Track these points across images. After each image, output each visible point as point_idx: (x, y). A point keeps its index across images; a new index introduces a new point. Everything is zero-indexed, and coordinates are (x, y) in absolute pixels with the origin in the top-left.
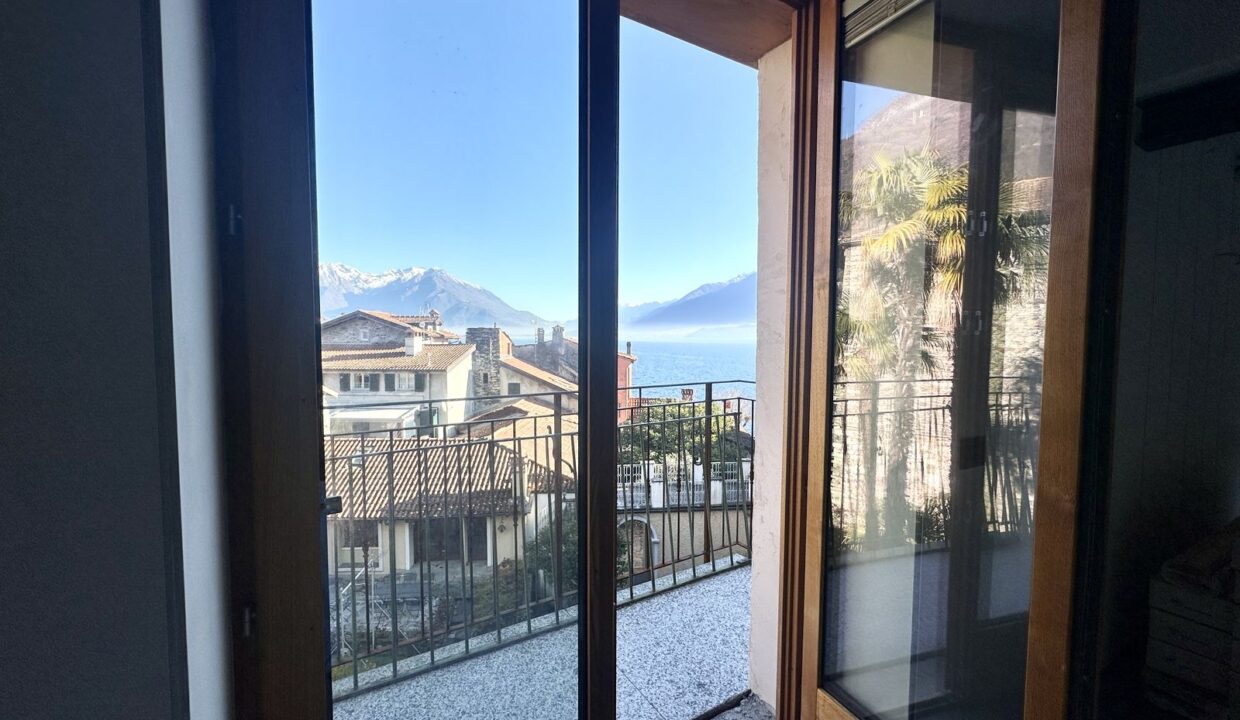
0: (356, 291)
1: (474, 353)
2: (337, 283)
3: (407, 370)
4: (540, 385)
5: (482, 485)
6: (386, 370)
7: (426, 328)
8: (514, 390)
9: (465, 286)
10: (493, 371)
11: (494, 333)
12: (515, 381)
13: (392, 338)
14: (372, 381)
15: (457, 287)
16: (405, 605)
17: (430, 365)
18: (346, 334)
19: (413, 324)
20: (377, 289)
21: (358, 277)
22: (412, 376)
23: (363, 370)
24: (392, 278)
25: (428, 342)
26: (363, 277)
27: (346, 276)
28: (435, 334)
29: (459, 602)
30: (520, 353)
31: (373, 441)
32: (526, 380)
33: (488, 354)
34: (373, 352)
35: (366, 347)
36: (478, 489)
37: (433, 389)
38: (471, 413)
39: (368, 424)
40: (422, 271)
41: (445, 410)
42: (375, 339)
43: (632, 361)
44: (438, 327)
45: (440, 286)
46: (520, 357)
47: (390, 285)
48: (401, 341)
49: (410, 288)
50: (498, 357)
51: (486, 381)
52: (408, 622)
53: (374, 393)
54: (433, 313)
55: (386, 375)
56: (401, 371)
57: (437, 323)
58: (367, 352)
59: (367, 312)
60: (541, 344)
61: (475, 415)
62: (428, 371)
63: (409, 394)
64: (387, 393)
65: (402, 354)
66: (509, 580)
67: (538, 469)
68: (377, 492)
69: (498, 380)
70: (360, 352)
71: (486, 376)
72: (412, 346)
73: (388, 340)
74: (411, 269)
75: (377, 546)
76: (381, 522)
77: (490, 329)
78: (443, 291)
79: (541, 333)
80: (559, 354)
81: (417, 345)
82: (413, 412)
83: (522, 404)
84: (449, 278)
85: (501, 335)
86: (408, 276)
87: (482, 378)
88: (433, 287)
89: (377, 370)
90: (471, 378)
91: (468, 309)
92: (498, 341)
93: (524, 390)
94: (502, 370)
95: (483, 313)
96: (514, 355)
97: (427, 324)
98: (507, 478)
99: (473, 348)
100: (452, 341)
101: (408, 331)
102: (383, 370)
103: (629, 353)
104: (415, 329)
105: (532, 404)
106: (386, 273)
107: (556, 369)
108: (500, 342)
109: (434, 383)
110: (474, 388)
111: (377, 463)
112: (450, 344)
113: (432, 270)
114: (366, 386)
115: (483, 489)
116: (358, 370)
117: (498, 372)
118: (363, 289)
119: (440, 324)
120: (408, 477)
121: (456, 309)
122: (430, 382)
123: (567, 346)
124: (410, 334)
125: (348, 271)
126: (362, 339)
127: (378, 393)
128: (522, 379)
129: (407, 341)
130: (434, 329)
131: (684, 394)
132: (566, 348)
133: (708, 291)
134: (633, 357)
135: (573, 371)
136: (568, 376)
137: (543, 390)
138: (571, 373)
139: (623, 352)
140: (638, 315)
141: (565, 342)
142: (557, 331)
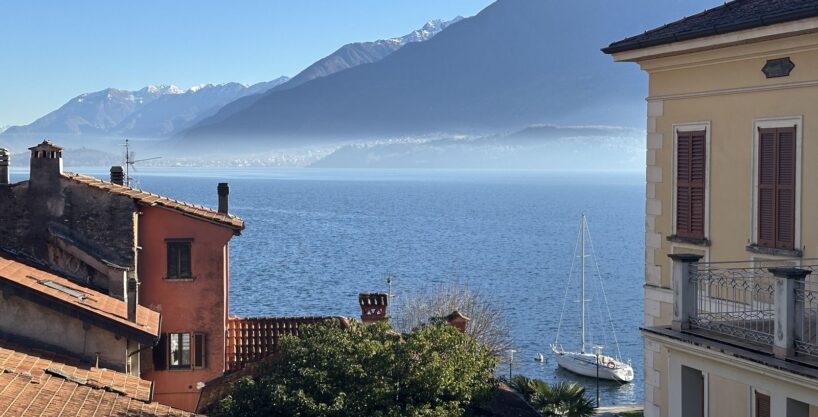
43: (237, 230)
80: (49, 217)
103: (223, 209)
123: (69, 193)
131: (365, 308)
132: (68, 200)
133: (357, 60)
134: (236, 220)
135: (89, 259)
136: (76, 270)
137: (14, 310)
138: (82, 263)
139: (208, 207)
140: (191, 116)
141: (65, 184)
142: (45, 158)
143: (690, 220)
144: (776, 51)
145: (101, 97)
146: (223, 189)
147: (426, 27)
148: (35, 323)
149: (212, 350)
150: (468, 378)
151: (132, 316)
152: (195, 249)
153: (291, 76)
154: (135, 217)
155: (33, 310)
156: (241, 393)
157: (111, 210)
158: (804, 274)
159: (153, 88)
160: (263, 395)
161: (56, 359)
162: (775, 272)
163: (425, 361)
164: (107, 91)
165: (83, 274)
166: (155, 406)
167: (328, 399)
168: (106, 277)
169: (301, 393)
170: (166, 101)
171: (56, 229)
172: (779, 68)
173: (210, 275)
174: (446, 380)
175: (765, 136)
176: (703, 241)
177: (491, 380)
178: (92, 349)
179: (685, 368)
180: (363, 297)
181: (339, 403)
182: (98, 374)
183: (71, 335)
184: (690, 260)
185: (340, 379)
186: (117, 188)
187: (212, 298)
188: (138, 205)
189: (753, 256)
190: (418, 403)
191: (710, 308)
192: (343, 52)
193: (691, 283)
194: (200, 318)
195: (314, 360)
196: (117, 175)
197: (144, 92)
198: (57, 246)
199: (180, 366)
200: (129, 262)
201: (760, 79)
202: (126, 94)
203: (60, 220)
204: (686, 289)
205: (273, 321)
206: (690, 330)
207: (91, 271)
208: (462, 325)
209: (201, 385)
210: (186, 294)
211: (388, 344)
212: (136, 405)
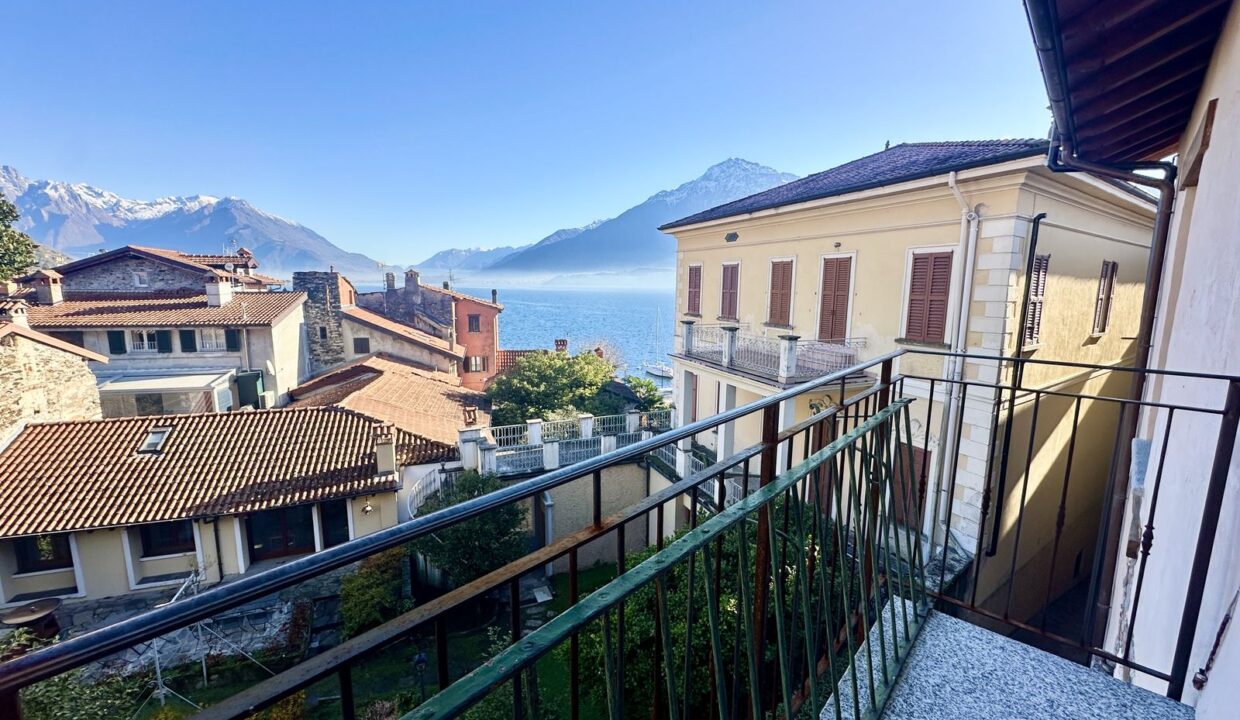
0: (116, 223)
1: (305, 303)
2: (84, 211)
3: (213, 325)
4: (394, 339)
5: (337, 462)
6: (181, 325)
7: (235, 271)
8: (362, 346)
9: (276, 222)
10: (333, 324)
11: (331, 278)
12: (362, 335)
13: (185, 284)
14: (161, 340)
15: (264, 222)
16: (246, 619)
17: (246, 318)
18: (112, 278)
19: (216, 267)
20: (148, 221)
21: (117, 204)
22: (222, 332)
23: (146, 326)
24: (171, 207)
25: (239, 289)
26: (125, 204)
27: (99, 202)
28: (247, 279)
29: (318, 603)
30: (364, 301)
31: (173, 419)
32: (377, 334)
33: (324, 304)
34: (157, 302)
35: (145, 297)
36: (332, 468)
37: (253, 348)
38: (308, 375)
39: (160, 396)
40: (214, 201)
41: (272, 372)
42: (159, 285)
43: (500, 311)
44: (251, 271)
45: (241, 220)
46: (367, 308)
47: (167, 216)
48: (198, 287)
49: (199, 220)
50: (339, 307)
51: (324, 335)
52: (252, 639)
53: (166, 355)
54: (242, 253)
55: (182, 333)
56: (204, 326)
57: (250, 264)
58: (147, 302)
59: (142, 249)
60: (391, 290)
61: (312, 378)
62: (245, 325)
63: (220, 354)
64: (184, 355)
65: (204, 305)
66: (383, 569)
67: (407, 437)
68: (188, 483)
69: (340, 335)
70: (136, 303)
71: (323, 330)
72: (218, 295)
73: (177, 286)
74: (197, 197)
75: (194, 549)
76: (197, 521)
77: (326, 273)
78: (246, 227)
79: (390, 279)
80: (414, 304)
81: (225, 292)
82: (227, 377)
83: (373, 362)
84: (252, 210)
85: (340, 281)
86: (194, 206)
87: (319, 333)
88: (232, 221)
89: (166, 326)
90: (304, 333)
91: (282, 249)
92: (337, 288)
93: (374, 346)
94: (344, 322)
95: (304, 255)
96: (357, 305)
97: (236, 266)
98: (368, 451)
99: (305, 297)
100: (273, 287)
101: (209, 275)
102: (176, 326)
103: (494, 301)
104: (219, 272)
105: (386, 362)
106: (159, 200)
107: (413, 321)
108: (340, 290)
109: (254, 339)
110: (309, 345)
111: (182, 447)
112: (271, 292)
113: (227, 200)
114: (151, 347)
115: (339, 467)
116: (137, 326)
117: (340, 325)
118: (127, 221)
119: (254, 267)
120: (232, 460)
121: (268, 248)
122: (248, 339)
123: (423, 293)
124: (213, 279)
125: (100, 195)
126: (137, 284)
127: (171, 355)
128: (371, 334)
129: (209, 287)
130: (247, 273)
131: (558, 345)
132: (422, 296)
133: (564, 237)
134: (500, 306)
135: (433, 323)
136: (427, 328)
137: (398, 345)
138: (430, 325)
139: (488, 301)
140: (490, 261)
141: (421, 289)
142: (411, 277)
143: (694, 308)
144: (731, 230)
145: (450, 252)
146: (494, 292)
147: (594, 223)
148: (408, 351)
149: (490, 364)
150: (600, 376)
151: (451, 349)
152: (481, 318)
153: (535, 243)
154: (453, 304)
155: (407, 346)
156: (500, 383)
157: (442, 301)
158: (736, 329)
159: (473, 248)
160: (508, 383)
161: (417, 367)
162: (724, 328)
163: (582, 369)
164: (452, 250)
165: (430, 330)
166: (462, 388)
167: (538, 386)
168: (440, 331)
169: (525, 383)
170: (478, 254)
171: (418, 310)
172: (732, 237)
173: (488, 331)
174: (590, 378)
175: (726, 268)
176: (698, 315)
177: (611, 377)
178: (434, 364)
179: (686, 372)
180: (557, 341)
181: (542, 388)
182: (436, 374)
183: (424, 357)
184: (690, 323)
185: (543, 378)
186: (446, 291)
187: (490, 341)
188: (455, 299)
189: (719, 322)
190: (578, 387)
191: (699, 345)
192: (558, 233)
193: (690, 333)
194: (484, 350)
195: (531, 368)
196: (446, 286)
197: (469, 251)
198: (418, 317)
199: (476, 371)
200: (451, 324)
201: (725, 243)
202: (461, 251)
203: (419, 305)
204: (687, 337)
205: (513, 352)
206: (689, 355)
207: (434, 329)
208: (601, 355)
209: (485, 379)
210: (477, 339)
211: (565, 362)
212: (453, 388)
